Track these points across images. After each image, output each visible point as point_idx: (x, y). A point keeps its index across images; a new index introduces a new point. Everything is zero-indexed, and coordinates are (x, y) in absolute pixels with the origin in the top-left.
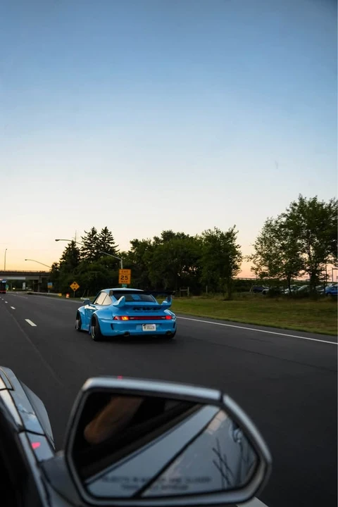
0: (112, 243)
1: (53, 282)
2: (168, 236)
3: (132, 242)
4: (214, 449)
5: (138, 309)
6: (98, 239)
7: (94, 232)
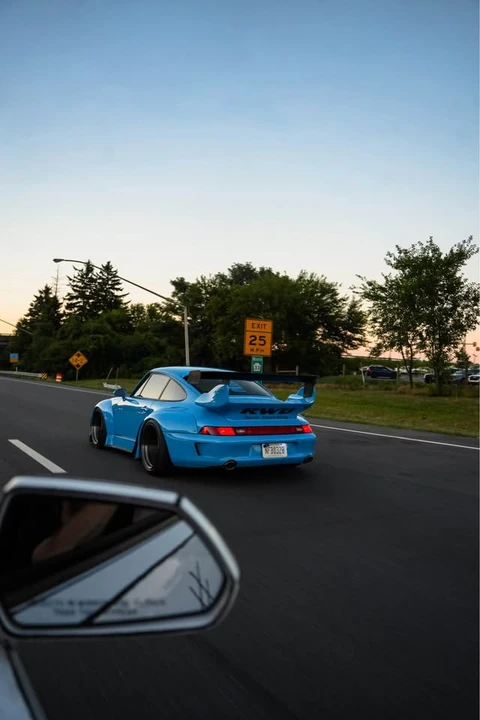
0: (117, 289)
1: (20, 352)
2: (243, 273)
3: (174, 283)
4: (191, 574)
5: (252, 413)
6: (95, 281)
7: (90, 268)
